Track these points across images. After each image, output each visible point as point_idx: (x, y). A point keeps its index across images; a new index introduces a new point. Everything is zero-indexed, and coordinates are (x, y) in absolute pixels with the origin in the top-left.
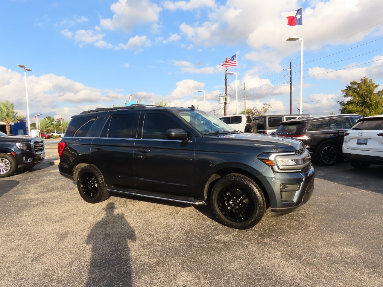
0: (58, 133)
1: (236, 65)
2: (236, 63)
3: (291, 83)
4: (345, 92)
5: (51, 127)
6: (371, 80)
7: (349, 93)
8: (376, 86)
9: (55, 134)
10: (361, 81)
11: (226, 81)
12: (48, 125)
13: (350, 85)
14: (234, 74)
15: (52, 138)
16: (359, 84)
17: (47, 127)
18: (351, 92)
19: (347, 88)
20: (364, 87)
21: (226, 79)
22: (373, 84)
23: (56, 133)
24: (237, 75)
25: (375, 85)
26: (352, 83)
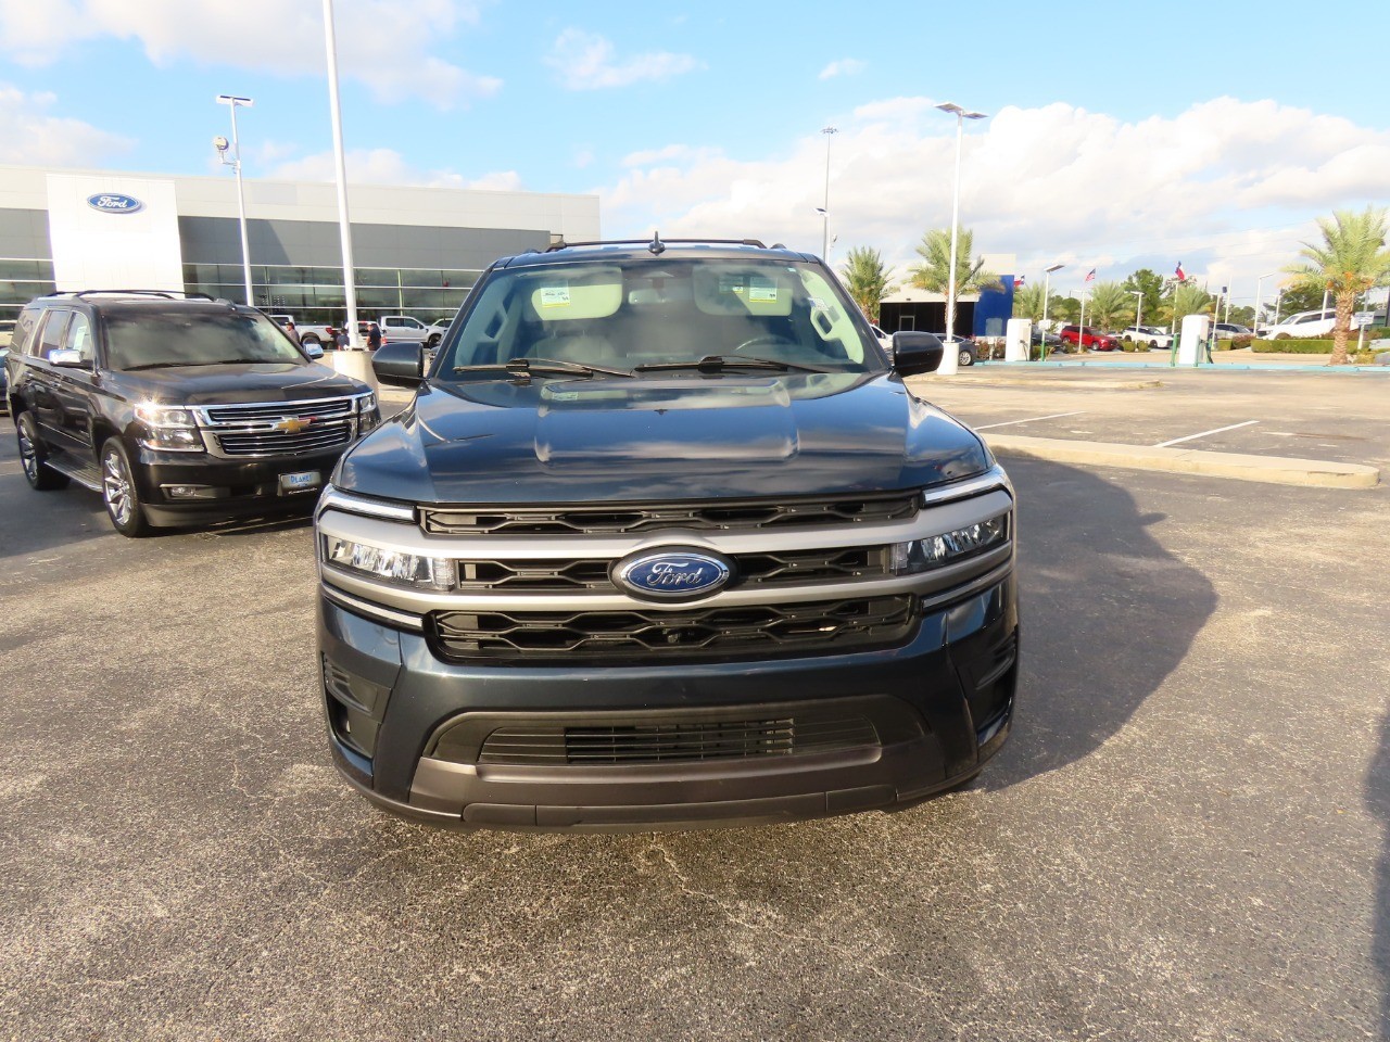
0: (1148, 332)
5: (1126, 308)
9: (1136, 336)
12: (1116, 303)
15: (1122, 349)
17: (1113, 311)
23: (1141, 331)
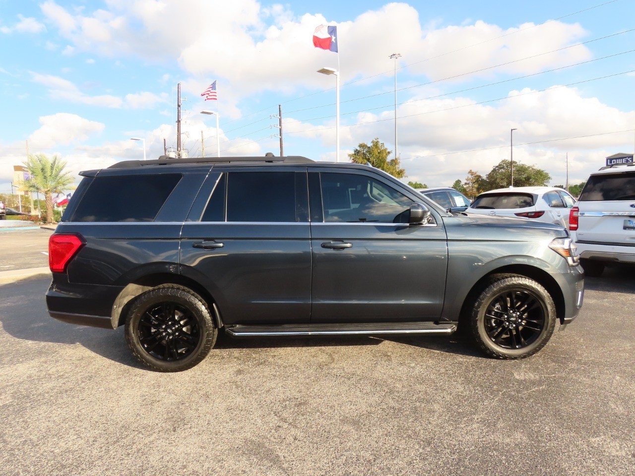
1: (216, 99)
2: (216, 96)
3: (281, 139)
4: (352, 158)
6: (383, 144)
7: (359, 159)
8: (389, 153)
10: (372, 144)
11: (178, 125)
13: (358, 149)
14: (212, 113)
16: (369, 148)
18: (361, 158)
19: (355, 152)
20: (376, 152)
21: (179, 121)
22: (386, 150)
24: (217, 116)
25: (388, 151)
26: (361, 146)
